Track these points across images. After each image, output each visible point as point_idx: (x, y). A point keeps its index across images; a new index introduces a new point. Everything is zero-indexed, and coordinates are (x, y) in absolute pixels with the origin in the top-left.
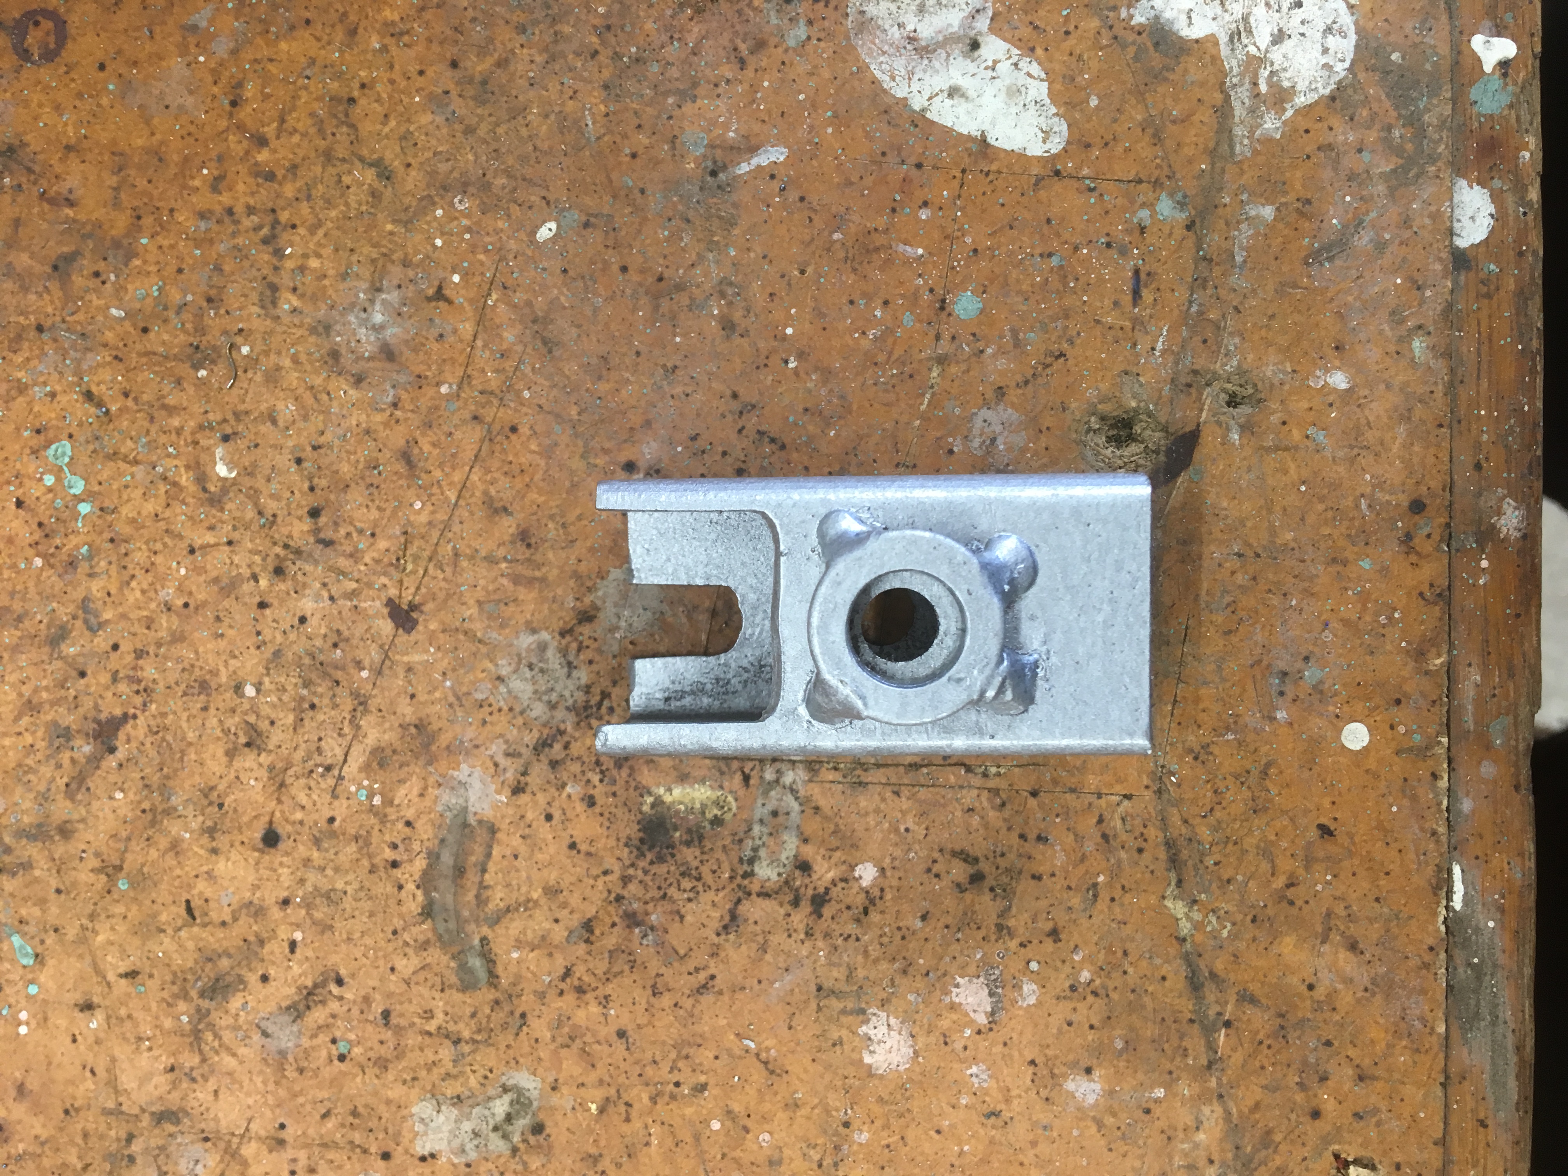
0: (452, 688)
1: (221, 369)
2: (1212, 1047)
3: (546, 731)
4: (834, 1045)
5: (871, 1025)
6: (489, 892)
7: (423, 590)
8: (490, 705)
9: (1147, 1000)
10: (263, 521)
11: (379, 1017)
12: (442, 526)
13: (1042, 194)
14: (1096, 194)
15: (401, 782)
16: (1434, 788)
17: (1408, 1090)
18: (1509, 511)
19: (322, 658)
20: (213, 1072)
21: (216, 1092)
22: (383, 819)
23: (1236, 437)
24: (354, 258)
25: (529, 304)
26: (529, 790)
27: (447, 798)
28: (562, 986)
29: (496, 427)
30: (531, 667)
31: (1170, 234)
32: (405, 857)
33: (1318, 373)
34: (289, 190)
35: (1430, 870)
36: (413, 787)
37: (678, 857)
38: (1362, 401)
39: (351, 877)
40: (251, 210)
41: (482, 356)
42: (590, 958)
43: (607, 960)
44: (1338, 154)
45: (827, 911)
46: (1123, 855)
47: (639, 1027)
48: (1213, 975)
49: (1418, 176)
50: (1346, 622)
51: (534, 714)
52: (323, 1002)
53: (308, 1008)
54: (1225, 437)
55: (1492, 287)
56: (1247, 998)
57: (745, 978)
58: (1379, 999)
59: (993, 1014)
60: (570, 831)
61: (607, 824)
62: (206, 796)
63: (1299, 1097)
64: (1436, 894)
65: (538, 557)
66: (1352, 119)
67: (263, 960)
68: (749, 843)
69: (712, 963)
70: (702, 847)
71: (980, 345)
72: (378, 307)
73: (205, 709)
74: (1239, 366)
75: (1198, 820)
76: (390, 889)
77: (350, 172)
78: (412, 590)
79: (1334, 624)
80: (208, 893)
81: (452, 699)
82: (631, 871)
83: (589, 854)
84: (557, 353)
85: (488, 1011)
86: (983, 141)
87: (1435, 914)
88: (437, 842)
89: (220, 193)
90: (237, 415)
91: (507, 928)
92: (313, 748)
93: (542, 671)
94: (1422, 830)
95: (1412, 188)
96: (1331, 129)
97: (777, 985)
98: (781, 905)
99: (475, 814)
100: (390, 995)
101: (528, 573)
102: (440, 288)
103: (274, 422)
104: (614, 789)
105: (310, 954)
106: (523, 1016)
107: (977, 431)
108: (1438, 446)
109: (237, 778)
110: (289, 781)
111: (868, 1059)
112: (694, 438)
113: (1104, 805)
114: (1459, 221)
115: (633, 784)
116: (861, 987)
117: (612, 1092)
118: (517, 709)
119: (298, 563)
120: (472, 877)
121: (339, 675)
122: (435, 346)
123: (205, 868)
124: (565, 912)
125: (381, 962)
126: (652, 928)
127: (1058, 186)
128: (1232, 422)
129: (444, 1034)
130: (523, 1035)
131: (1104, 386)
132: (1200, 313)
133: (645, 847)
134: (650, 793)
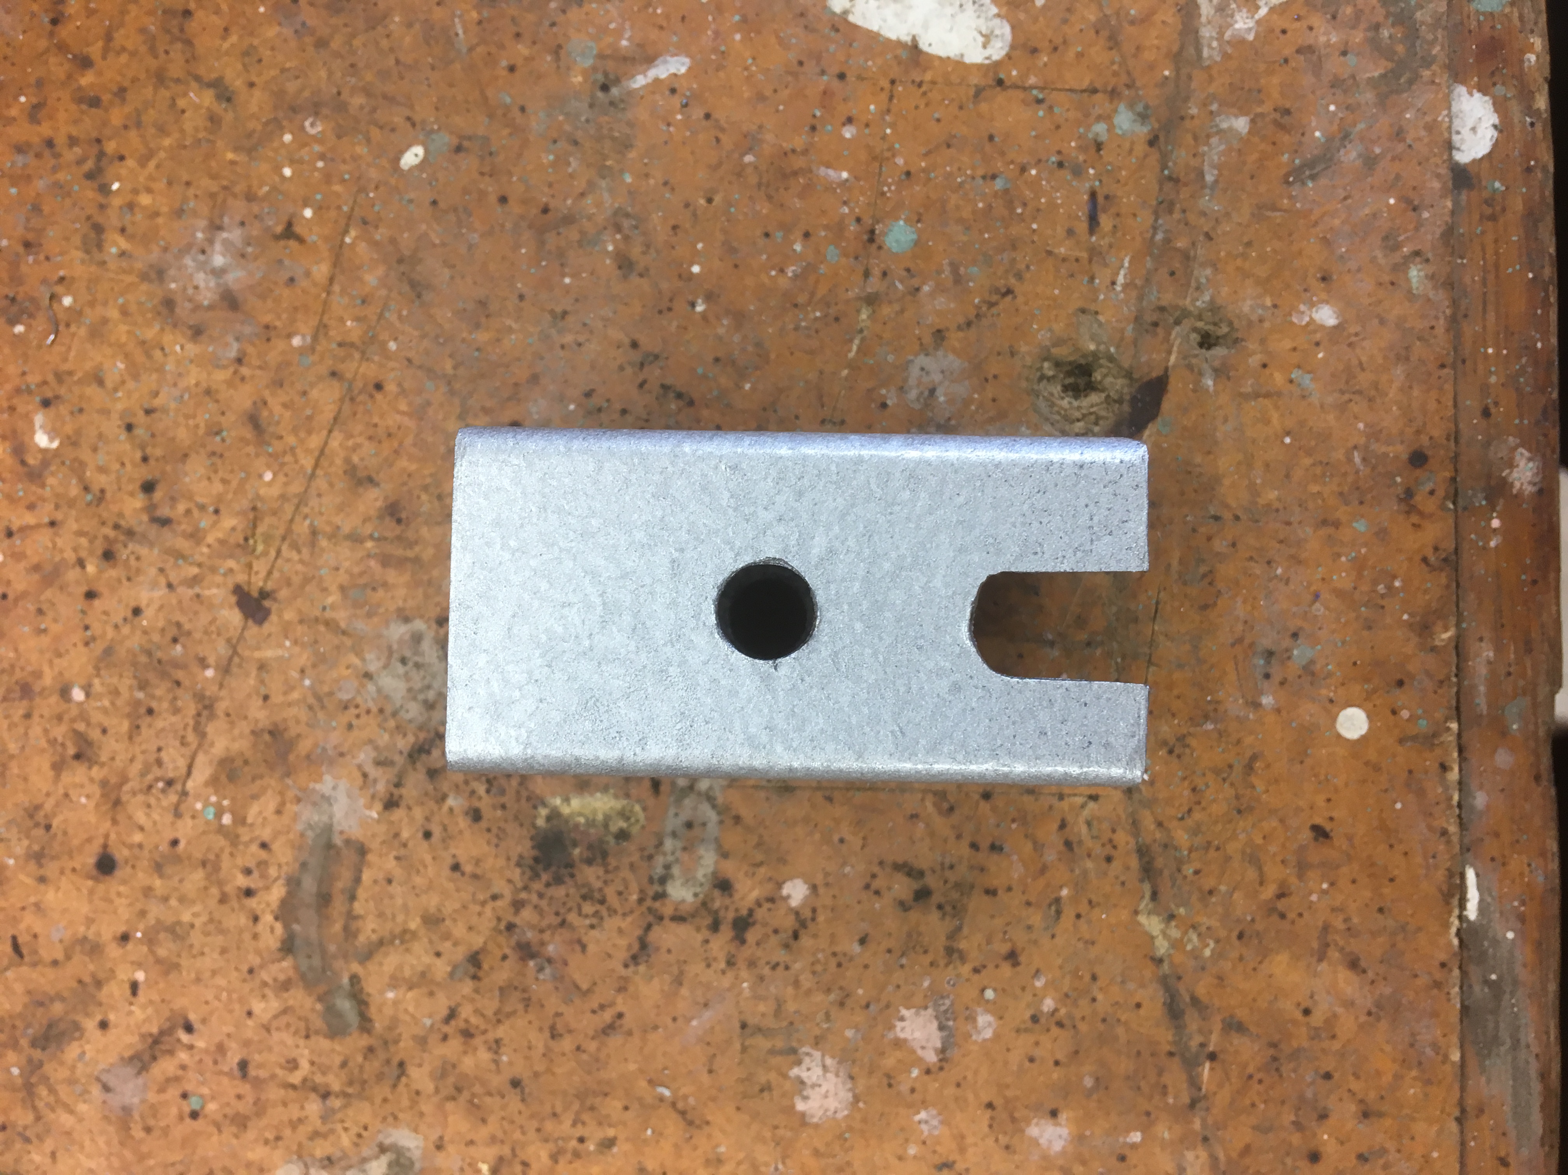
0: (312, 688)
1: (41, 323)
2: (1194, 1083)
3: (422, 736)
4: (762, 1090)
5: (804, 1066)
6: (360, 923)
7: (276, 574)
8: (357, 706)
9: (1120, 1031)
10: (89, 497)
11: (235, 1067)
12: (296, 501)
13: (984, 107)
14: (1044, 106)
15: (255, 797)
16: (1443, 781)
17: (1419, 1127)
18: (1522, 463)
19: (159, 654)
20: (48, 1131)
21: (53, 1155)
22: (233, 838)
23: (1210, 383)
24: (191, 192)
25: (393, 241)
26: (403, 804)
27: (309, 815)
28: (446, 1029)
29: (359, 384)
30: (403, 661)
31: (1131, 151)
32: (260, 884)
33: (1302, 307)
34: (116, 117)
35: (1440, 875)
36: (268, 804)
37: (579, 877)
38: (1353, 339)
39: (197, 908)
40: (73, 141)
41: (338, 302)
42: (477, 997)
43: (497, 999)
44: (1320, 58)
45: (751, 936)
46: (1089, 864)
47: (536, 1075)
48: (1195, 1001)
49: (1411, 82)
50: (1339, 593)
51: (409, 716)
52: (171, 1052)
53: (154, 1058)
54: (1197, 382)
55: (1498, 208)
56: (1232, 1026)
57: (658, 1015)
58: (1384, 1025)
59: (943, 1050)
60: (453, 851)
61: (495, 841)
62: (31, 816)
63: (1296, 1139)
64: (1448, 903)
65: (410, 534)
66: (1334, 17)
67: (100, 1004)
68: (660, 860)
69: (620, 1000)
70: (605, 865)
71: (915, 282)
72: (218, 247)
73: (28, 716)
74: (1212, 301)
75: (1175, 823)
76: (243, 920)
77: (185, 94)
78: (262, 574)
79: (1325, 595)
80: (38, 928)
81: (311, 700)
82: (523, 895)
83: (475, 877)
84: (427, 296)
85: (360, 1059)
86: (914, 47)
87: (1447, 925)
88: (297, 866)
89: (39, 123)
90: (59, 377)
91: (381, 964)
92: (152, 758)
93: (418, 666)
94: (1430, 828)
95: (1405, 95)
96: (1311, 28)
97: (694, 1023)
98: (698, 929)
99: (342, 832)
100: (247, 1043)
101: (399, 552)
102: (289, 225)
103: (101, 382)
104: (503, 800)
105: (156, 997)
106: (401, 1064)
107: (912, 382)
108: (1441, 389)
109: (66, 795)
110: (124, 798)
111: (800, 1106)
112: (588, 394)
113: (1066, 808)
114: (1458, 133)
115: (524, 794)
116: (791, 1023)
117: (506, 1151)
118: (389, 710)
119: (131, 546)
120: (338, 905)
121: (180, 675)
122: (286, 292)
123: (32, 899)
124: (448, 944)
125: (237, 1007)
126: (549, 961)
127: (1001, 97)
128: (1205, 366)
129: (309, 1087)
130: (401, 1088)
131: (1059, 327)
132: (1167, 241)
133: (540, 867)
134: (544, 804)
